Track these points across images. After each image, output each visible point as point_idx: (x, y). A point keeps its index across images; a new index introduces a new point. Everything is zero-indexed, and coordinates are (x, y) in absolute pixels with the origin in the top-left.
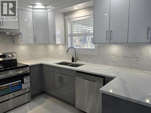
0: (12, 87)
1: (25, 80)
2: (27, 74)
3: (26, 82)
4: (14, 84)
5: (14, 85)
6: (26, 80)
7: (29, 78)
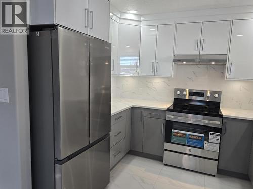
0: (190, 138)
1: (211, 136)
2: (217, 130)
3: (211, 141)
4: (193, 135)
5: (193, 137)
6: (214, 138)
7: (219, 137)
